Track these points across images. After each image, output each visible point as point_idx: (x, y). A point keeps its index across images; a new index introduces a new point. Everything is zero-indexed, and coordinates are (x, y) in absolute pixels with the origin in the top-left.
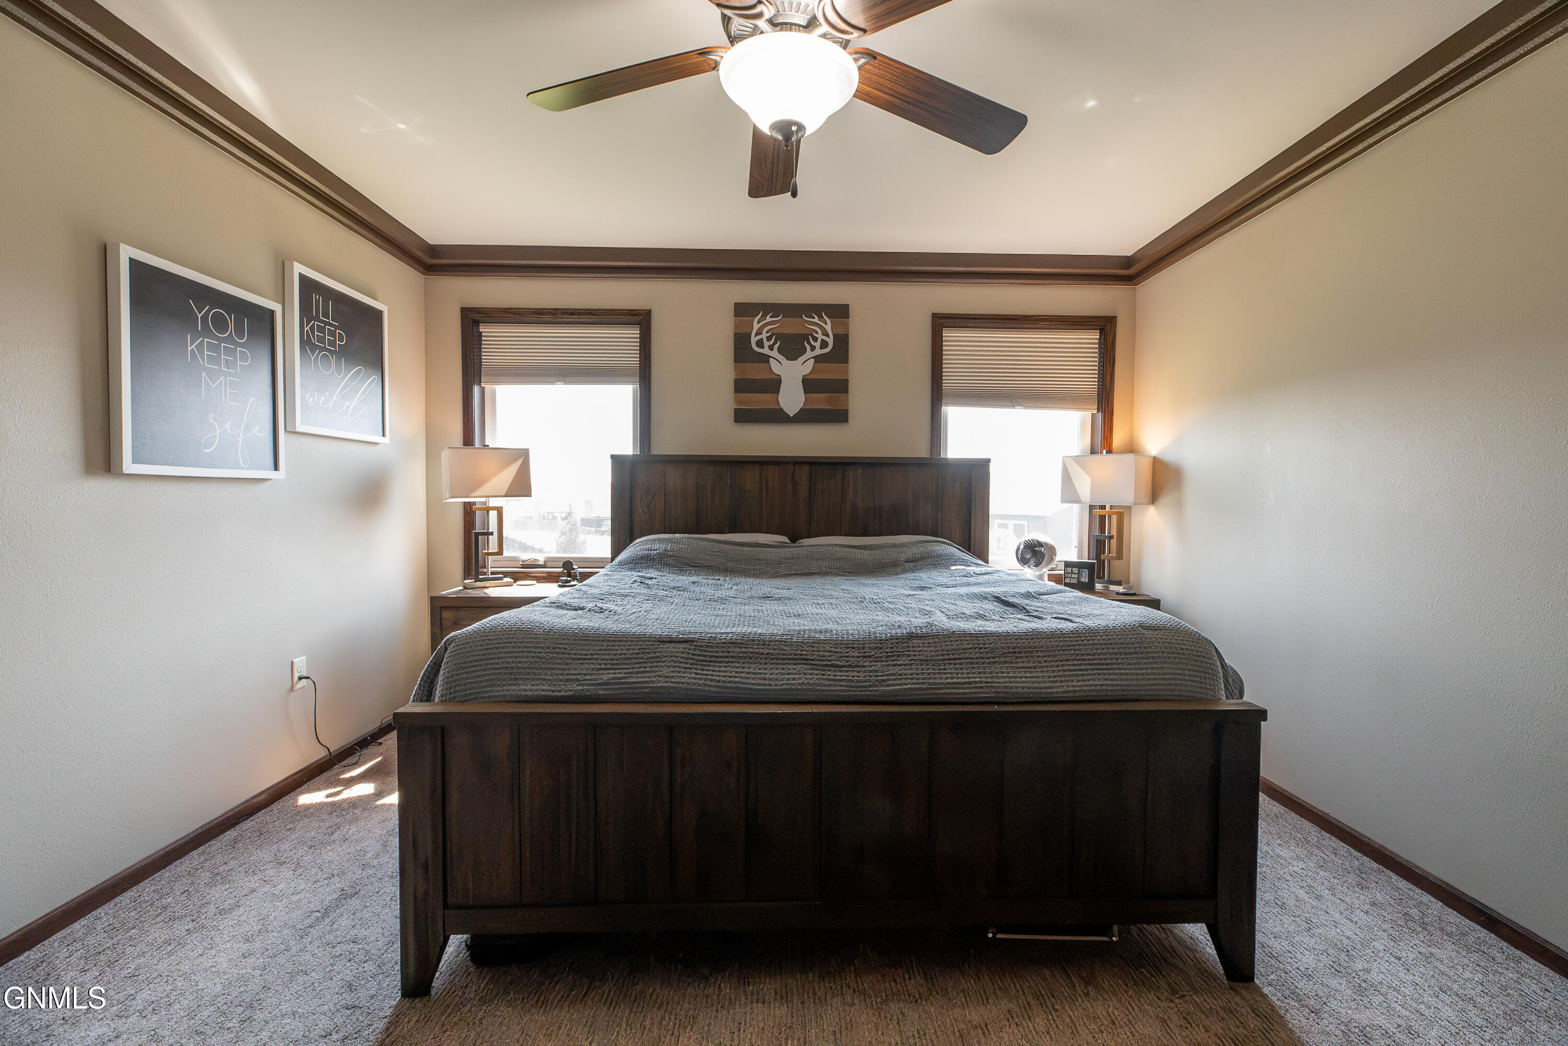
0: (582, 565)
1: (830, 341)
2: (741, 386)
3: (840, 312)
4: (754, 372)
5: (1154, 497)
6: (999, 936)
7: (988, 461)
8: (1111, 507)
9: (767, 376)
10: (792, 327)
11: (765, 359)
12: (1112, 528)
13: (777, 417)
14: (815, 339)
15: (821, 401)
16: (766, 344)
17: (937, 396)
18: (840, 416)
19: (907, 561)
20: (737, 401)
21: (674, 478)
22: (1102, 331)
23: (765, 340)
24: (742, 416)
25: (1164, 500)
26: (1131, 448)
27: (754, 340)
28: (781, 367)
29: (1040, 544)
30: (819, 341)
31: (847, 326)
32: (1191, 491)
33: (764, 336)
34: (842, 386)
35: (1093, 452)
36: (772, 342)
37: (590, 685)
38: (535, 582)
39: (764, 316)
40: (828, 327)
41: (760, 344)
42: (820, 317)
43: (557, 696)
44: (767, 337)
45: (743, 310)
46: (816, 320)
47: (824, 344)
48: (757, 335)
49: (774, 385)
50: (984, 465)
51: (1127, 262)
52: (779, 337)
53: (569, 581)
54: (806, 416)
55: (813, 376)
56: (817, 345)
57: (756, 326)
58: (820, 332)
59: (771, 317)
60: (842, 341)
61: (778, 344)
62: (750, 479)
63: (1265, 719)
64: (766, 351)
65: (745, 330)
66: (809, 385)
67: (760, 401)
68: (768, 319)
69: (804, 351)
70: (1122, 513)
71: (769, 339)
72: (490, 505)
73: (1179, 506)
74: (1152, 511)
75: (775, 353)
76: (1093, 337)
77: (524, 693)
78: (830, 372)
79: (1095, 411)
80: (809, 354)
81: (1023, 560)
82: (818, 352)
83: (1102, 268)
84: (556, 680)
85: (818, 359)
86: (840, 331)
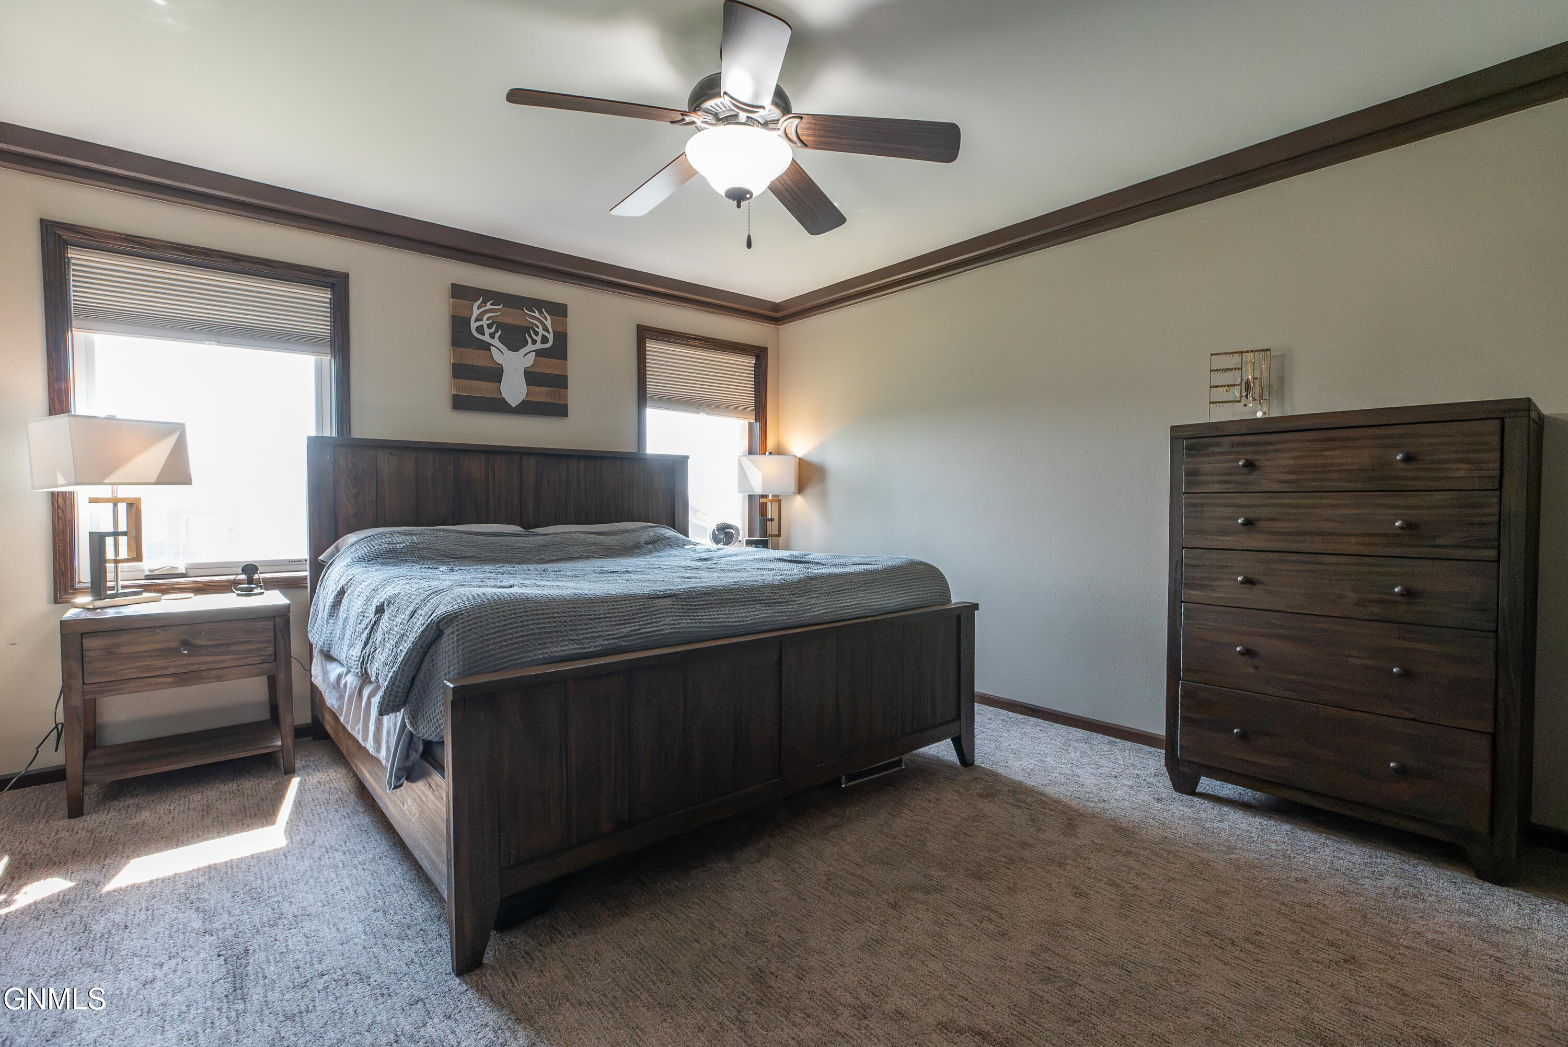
0: (266, 569)
1: (551, 337)
2: (459, 371)
3: (559, 310)
4: (473, 358)
5: (801, 488)
6: (848, 784)
7: (687, 457)
8: (773, 496)
9: (489, 364)
10: (513, 318)
11: (487, 347)
12: (771, 512)
13: (498, 406)
14: (537, 333)
15: (542, 394)
16: (487, 331)
17: (642, 398)
18: (560, 410)
19: (646, 543)
20: (457, 388)
21: (387, 464)
22: (758, 358)
23: (485, 327)
24: (461, 403)
25: (809, 491)
26: (779, 451)
27: (474, 325)
28: (501, 355)
29: (730, 527)
30: (540, 336)
31: (565, 324)
32: (833, 484)
33: (485, 322)
34: (560, 382)
35: (751, 452)
36: (493, 330)
37: (614, 639)
38: (191, 595)
39: (484, 303)
40: (548, 323)
41: (480, 330)
42: (541, 313)
43: (587, 653)
44: (488, 325)
45: (459, 292)
46: (537, 314)
47: (545, 340)
48: (477, 320)
49: (496, 374)
50: (683, 460)
51: (776, 307)
52: (501, 326)
53: (252, 589)
54: (527, 408)
55: (537, 370)
56: (539, 339)
57: (476, 312)
58: (540, 326)
59: (491, 304)
60: (561, 338)
61: (500, 332)
62: (475, 468)
63: (978, 609)
64: (486, 338)
65: (463, 313)
66: (531, 377)
67: (481, 388)
68: (489, 306)
69: (526, 344)
70: (778, 500)
71: (490, 326)
72: (119, 496)
73: (823, 496)
74: (799, 501)
75: (496, 342)
76: (751, 361)
77: (563, 653)
78: (550, 367)
79: (753, 421)
80: (530, 347)
81: (716, 540)
82: (539, 346)
83: (764, 309)
84: (583, 639)
85: (539, 353)
86: (559, 329)
